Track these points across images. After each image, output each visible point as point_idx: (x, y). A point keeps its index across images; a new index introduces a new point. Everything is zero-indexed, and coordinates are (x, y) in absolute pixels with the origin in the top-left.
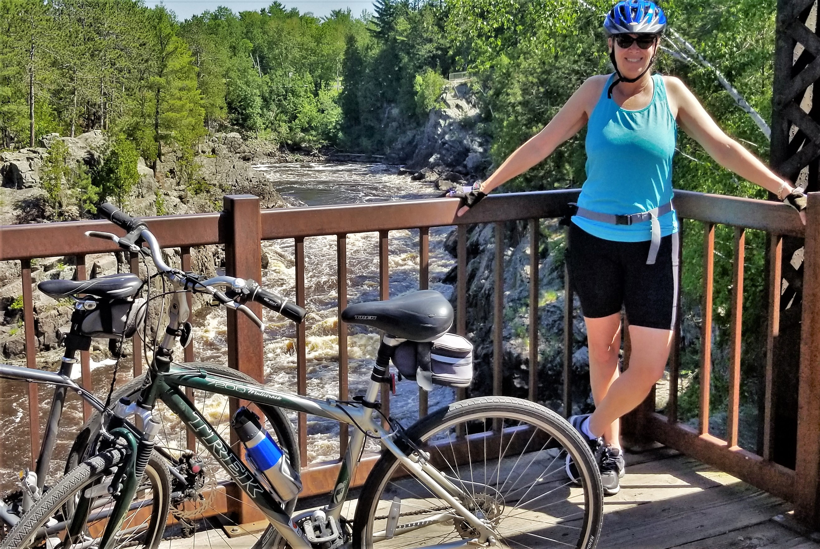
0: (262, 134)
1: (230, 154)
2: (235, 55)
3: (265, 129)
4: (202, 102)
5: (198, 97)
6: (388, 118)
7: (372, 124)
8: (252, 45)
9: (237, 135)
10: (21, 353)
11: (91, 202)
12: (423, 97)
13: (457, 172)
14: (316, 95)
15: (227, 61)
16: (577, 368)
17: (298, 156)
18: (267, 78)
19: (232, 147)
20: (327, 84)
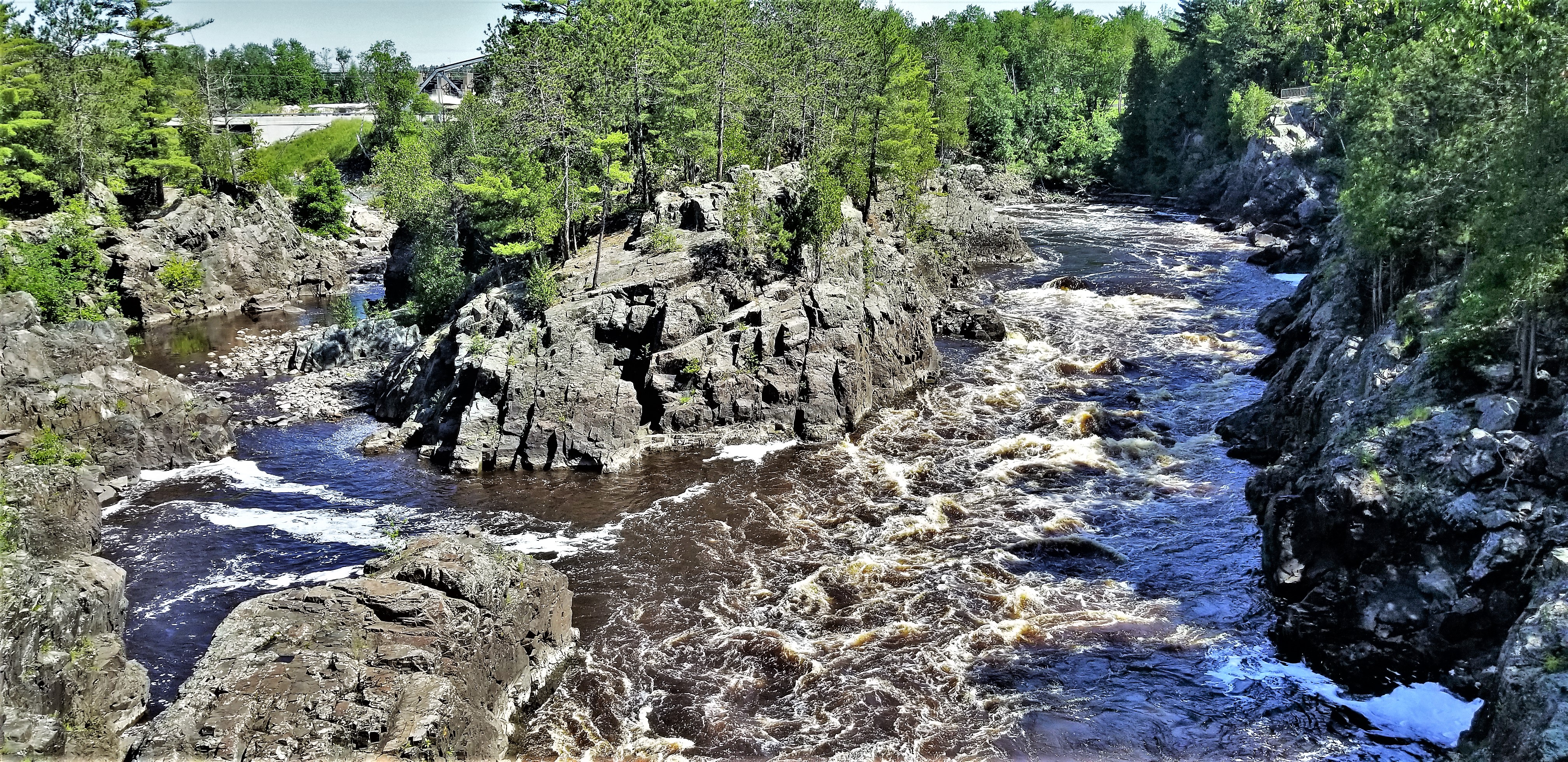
0: (1012, 167)
1: (967, 192)
2: (984, 66)
3: (1016, 160)
4: (936, 126)
5: (931, 120)
6: (1187, 147)
7: (1164, 155)
8: (1007, 53)
9: (979, 168)
10: (692, 425)
11: (782, 250)
12: (1240, 121)
13: (1283, 223)
14: (1089, 117)
15: (973, 73)
16: (1455, 522)
17: (1058, 195)
18: (1023, 95)
19: (971, 183)
20: (1104, 103)
